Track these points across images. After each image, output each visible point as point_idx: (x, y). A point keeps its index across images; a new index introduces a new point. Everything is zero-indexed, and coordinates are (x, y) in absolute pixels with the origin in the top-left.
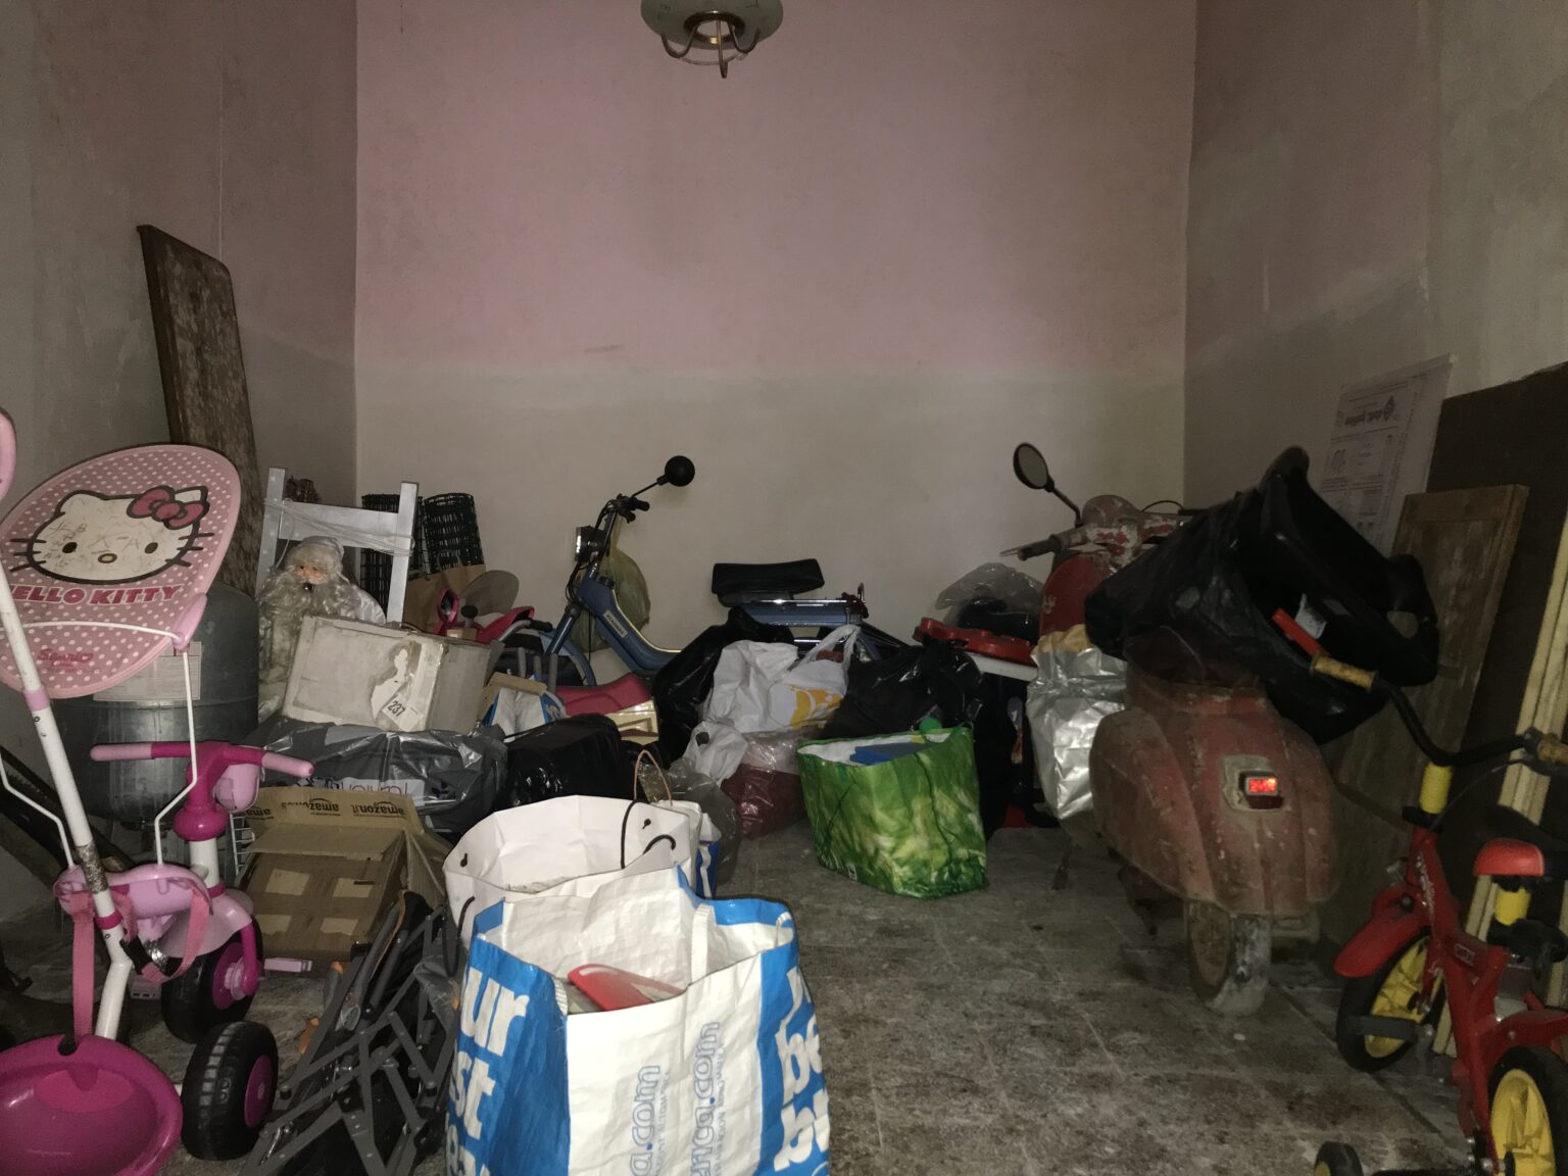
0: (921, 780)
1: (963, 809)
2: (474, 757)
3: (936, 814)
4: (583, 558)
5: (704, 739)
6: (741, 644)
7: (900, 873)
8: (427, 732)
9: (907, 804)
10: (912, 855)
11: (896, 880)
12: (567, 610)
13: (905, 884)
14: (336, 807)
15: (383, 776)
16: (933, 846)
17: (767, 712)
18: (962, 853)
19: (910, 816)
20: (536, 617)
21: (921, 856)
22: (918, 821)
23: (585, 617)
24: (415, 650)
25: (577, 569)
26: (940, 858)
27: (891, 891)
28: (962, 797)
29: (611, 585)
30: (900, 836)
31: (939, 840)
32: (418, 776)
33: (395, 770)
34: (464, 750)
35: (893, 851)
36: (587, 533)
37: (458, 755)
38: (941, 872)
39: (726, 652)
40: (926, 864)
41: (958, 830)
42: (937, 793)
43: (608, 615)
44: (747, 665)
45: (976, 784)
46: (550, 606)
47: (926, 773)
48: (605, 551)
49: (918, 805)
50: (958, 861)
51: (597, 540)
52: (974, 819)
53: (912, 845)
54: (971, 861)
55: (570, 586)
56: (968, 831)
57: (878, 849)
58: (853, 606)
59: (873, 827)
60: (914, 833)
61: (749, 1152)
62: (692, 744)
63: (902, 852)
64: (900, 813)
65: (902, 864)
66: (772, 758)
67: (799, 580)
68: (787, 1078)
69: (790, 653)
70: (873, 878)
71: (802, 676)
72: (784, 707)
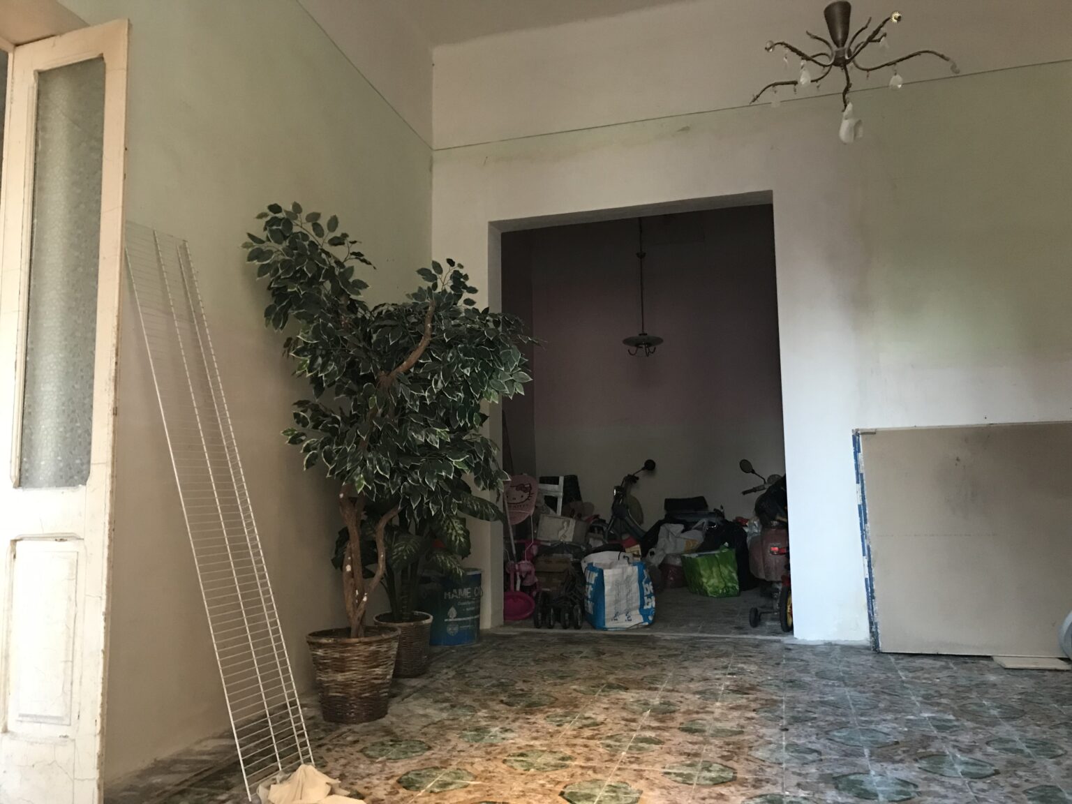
0: (716, 562)
1: (730, 572)
2: (584, 548)
3: (721, 573)
4: (617, 497)
5: (652, 554)
6: (666, 525)
7: (709, 589)
8: (573, 542)
9: (711, 569)
10: (713, 584)
11: (708, 592)
12: (612, 517)
13: (711, 593)
14: (551, 562)
15: (563, 553)
16: (719, 582)
17: (676, 547)
18: (730, 584)
19: (712, 572)
20: (601, 517)
21: (716, 585)
22: (715, 574)
23: (619, 521)
24: (568, 522)
25: (615, 501)
26: (722, 586)
27: (707, 596)
28: (730, 568)
29: (627, 508)
30: (709, 579)
31: (722, 580)
32: (571, 553)
33: (565, 551)
34: (582, 547)
35: (707, 583)
36: (618, 488)
37: (580, 548)
38: (723, 589)
39: (662, 527)
40: (717, 587)
41: (728, 578)
42: (721, 566)
43: (626, 518)
44: (668, 531)
45: (736, 566)
46: (606, 515)
47: (717, 560)
48: (625, 495)
49: (714, 569)
50: (728, 587)
51: (622, 492)
52: (734, 575)
53: (714, 581)
54: (733, 587)
55: (613, 508)
56: (732, 579)
57: (703, 583)
58: (718, 513)
59: (701, 576)
60: (713, 578)
61: (638, 603)
62: (649, 555)
63: (710, 583)
64: (708, 571)
65: (709, 586)
66: (678, 562)
67: (698, 504)
68: (645, 591)
69: (681, 527)
70: (704, 592)
71: (686, 535)
72: (681, 546)
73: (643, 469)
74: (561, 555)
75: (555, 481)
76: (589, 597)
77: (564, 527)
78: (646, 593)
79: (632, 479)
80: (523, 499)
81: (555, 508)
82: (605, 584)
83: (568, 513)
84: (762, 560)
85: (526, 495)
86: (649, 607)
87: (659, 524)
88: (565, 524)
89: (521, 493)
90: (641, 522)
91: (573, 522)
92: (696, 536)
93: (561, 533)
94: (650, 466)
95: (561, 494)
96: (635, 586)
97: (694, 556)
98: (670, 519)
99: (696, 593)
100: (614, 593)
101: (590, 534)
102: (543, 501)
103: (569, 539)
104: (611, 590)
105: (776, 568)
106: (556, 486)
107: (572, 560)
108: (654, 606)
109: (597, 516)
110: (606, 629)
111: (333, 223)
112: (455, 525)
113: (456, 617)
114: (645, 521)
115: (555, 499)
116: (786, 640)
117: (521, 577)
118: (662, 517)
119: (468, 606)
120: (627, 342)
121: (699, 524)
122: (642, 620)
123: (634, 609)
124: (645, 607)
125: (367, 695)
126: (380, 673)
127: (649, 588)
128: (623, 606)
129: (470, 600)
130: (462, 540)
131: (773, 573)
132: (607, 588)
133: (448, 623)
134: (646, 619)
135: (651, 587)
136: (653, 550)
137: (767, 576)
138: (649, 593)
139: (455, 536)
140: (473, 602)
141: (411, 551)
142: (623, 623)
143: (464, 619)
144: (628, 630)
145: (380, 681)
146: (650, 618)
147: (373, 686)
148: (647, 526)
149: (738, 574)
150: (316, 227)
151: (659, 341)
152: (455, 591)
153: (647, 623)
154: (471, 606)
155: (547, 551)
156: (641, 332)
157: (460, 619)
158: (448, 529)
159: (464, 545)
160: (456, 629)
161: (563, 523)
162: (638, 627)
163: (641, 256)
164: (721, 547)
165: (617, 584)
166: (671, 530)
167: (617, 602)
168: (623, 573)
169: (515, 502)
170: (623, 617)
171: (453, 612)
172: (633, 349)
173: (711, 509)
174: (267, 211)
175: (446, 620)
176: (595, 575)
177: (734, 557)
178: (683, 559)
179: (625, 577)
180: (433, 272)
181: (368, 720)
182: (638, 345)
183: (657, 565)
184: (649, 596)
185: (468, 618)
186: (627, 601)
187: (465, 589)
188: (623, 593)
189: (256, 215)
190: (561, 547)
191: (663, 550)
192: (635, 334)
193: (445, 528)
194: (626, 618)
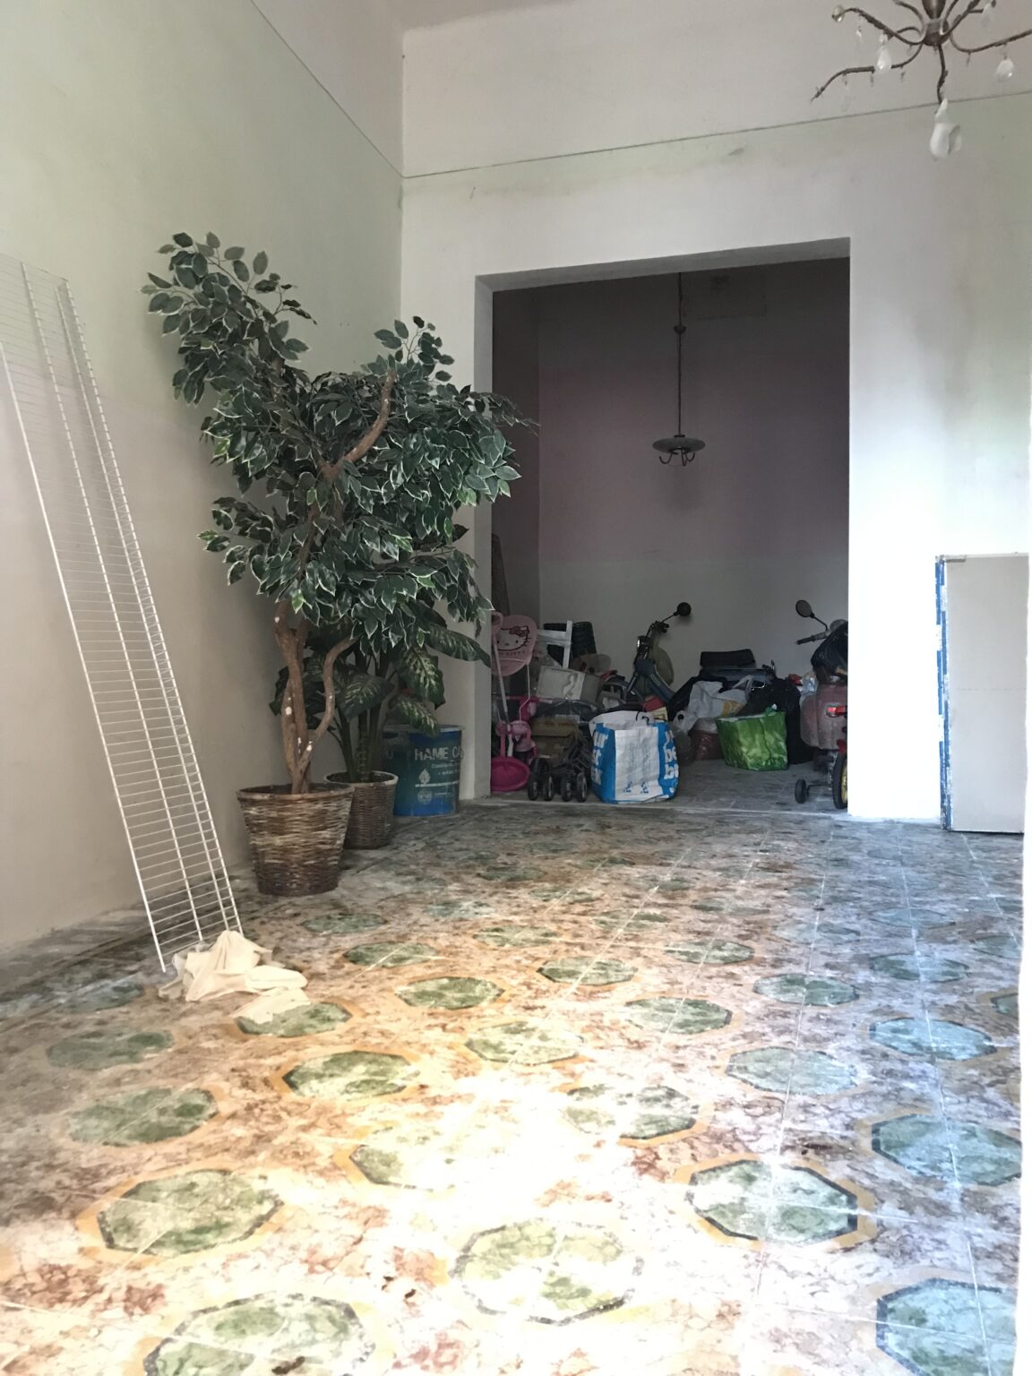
0: (759, 728)
1: (777, 740)
2: (594, 707)
3: (765, 741)
4: (640, 650)
5: (681, 717)
6: (699, 683)
7: (750, 761)
8: (581, 700)
9: (753, 736)
10: (755, 755)
11: (748, 764)
12: (634, 674)
13: (752, 765)
14: (552, 724)
15: (568, 714)
16: (763, 752)
17: (711, 710)
18: (776, 755)
19: (754, 740)
20: (620, 674)
21: (759, 755)
22: (757, 742)
23: (642, 679)
24: (576, 676)
25: (638, 655)
26: (766, 757)
27: (747, 768)
28: (778, 736)
29: (654, 662)
30: (750, 748)
31: (765, 750)
32: (577, 713)
33: (571, 712)
34: (591, 706)
35: (746, 753)
36: (641, 639)
37: (589, 707)
38: (767, 762)
39: (694, 686)
40: (760, 758)
41: (774, 747)
42: (765, 732)
43: (652, 676)
44: (703, 690)
45: (785, 732)
46: (627, 672)
47: (761, 725)
48: (650, 647)
49: (757, 736)
50: (774, 759)
51: (647, 643)
52: (782, 744)
53: (756, 751)
54: (780, 759)
55: (635, 663)
56: (779, 749)
57: (742, 753)
58: (768, 671)
59: (740, 744)
60: (756, 747)
61: (657, 772)
62: (676, 719)
63: (751, 754)
64: (749, 739)
65: (750, 758)
66: (713, 728)
67: (742, 659)
68: (666, 758)
69: (719, 685)
70: (742, 765)
71: (726, 695)
72: (718, 708)
73: (675, 614)
74: (564, 716)
75: (562, 627)
76: (597, 764)
77: (570, 683)
78: (668, 760)
79: (660, 628)
80: (519, 645)
81: (560, 661)
82: (617, 747)
83: (577, 665)
84: (815, 724)
85: (522, 640)
86: (671, 777)
87: (693, 681)
88: (572, 677)
89: (516, 637)
90: (670, 681)
91: (581, 675)
92: (738, 697)
93: (566, 690)
94: (684, 611)
95: (569, 643)
96: (654, 751)
97: (732, 720)
98: (705, 676)
99: (733, 766)
100: (627, 759)
101: (604, 692)
102: (545, 651)
103: (576, 696)
104: (624, 755)
105: (833, 733)
106: (563, 633)
107: (579, 722)
108: (677, 775)
109: (614, 672)
110: (616, 802)
111: (261, 262)
112: (424, 664)
113: (430, 782)
114: (675, 679)
115: (561, 649)
116: (838, 817)
117: (514, 740)
118: (696, 674)
119: (444, 770)
120: (659, 445)
121: (742, 681)
122: (661, 792)
123: (652, 779)
124: (666, 777)
125: (312, 862)
126: (328, 836)
127: (671, 754)
128: (638, 774)
129: (447, 762)
130: (433, 682)
131: (829, 740)
132: (619, 753)
133: (419, 789)
134: (666, 791)
135: (675, 753)
136: (682, 712)
137: (820, 743)
138: (670, 760)
139: (425, 678)
140: (451, 765)
141: (368, 694)
142: (637, 795)
143: (439, 785)
144: (643, 803)
145: (328, 847)
146: (672, 790)
147: (319, 852)
148: (676, 686)
149: (787, 743)
150: (238, 266)
151: (699, 445)
152: (428, 751)
153: (667, 796)
154: (449, 769)
155: (548, 710)
156: (677, 433)
157: (434, 785)
158: (415, 669)
159: (435, 689)
160: (429, 796)
161: (569, 677)
162: (656, 800)
163: (680, 330)
164: (768, 709)
165: (631, 748)
166: (707, 689)
167: (630, 770)
168: (639, 734)
169: (507, 648)
170: (637, 789)
171: (425, 776)
172: (665, 456)
173: (759, 666)
174: (172, 242)
175: (417, 786)
176: (605, 737)
177: (782, 723)
178: (719, 724)
179: (641, 739)
180: (396, 334)
181: (314, 893)
182: (671, 451)
183: (685, 732)
184: (671, 764)
185: (446, 784)
186: (643, 770)
187: (441, 749)
188: (639, 758)
189: (158, 248)
190: (566, 707)
191: (695, 713)
192: (668, 434)
193: (412, 668)
194: (641, 789)
